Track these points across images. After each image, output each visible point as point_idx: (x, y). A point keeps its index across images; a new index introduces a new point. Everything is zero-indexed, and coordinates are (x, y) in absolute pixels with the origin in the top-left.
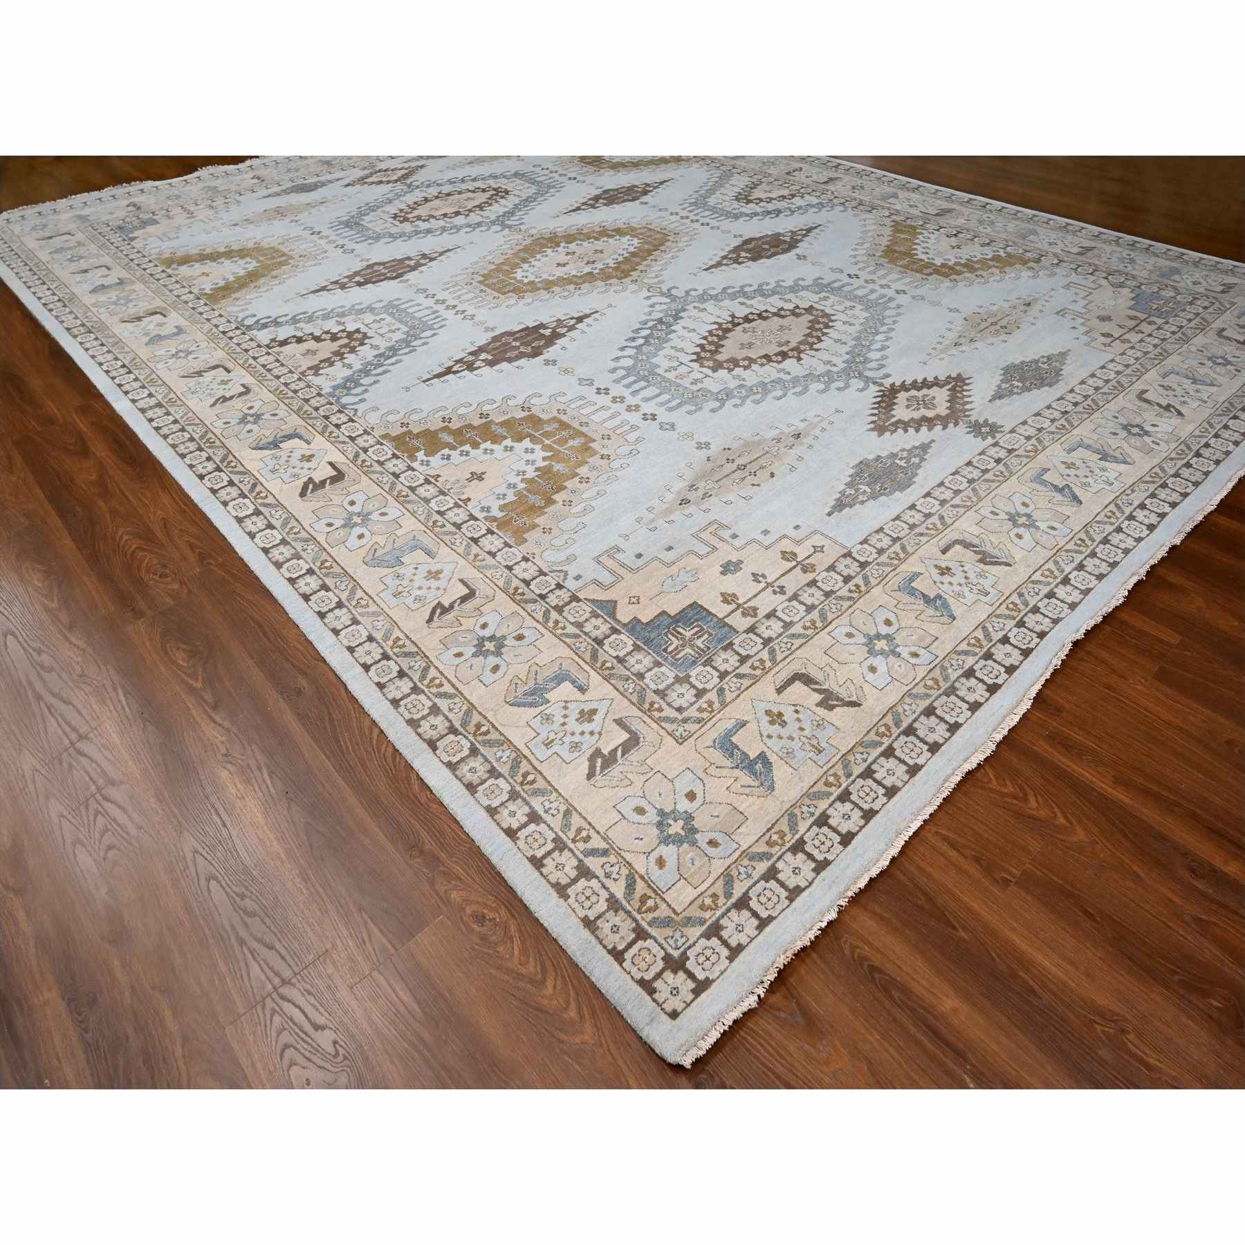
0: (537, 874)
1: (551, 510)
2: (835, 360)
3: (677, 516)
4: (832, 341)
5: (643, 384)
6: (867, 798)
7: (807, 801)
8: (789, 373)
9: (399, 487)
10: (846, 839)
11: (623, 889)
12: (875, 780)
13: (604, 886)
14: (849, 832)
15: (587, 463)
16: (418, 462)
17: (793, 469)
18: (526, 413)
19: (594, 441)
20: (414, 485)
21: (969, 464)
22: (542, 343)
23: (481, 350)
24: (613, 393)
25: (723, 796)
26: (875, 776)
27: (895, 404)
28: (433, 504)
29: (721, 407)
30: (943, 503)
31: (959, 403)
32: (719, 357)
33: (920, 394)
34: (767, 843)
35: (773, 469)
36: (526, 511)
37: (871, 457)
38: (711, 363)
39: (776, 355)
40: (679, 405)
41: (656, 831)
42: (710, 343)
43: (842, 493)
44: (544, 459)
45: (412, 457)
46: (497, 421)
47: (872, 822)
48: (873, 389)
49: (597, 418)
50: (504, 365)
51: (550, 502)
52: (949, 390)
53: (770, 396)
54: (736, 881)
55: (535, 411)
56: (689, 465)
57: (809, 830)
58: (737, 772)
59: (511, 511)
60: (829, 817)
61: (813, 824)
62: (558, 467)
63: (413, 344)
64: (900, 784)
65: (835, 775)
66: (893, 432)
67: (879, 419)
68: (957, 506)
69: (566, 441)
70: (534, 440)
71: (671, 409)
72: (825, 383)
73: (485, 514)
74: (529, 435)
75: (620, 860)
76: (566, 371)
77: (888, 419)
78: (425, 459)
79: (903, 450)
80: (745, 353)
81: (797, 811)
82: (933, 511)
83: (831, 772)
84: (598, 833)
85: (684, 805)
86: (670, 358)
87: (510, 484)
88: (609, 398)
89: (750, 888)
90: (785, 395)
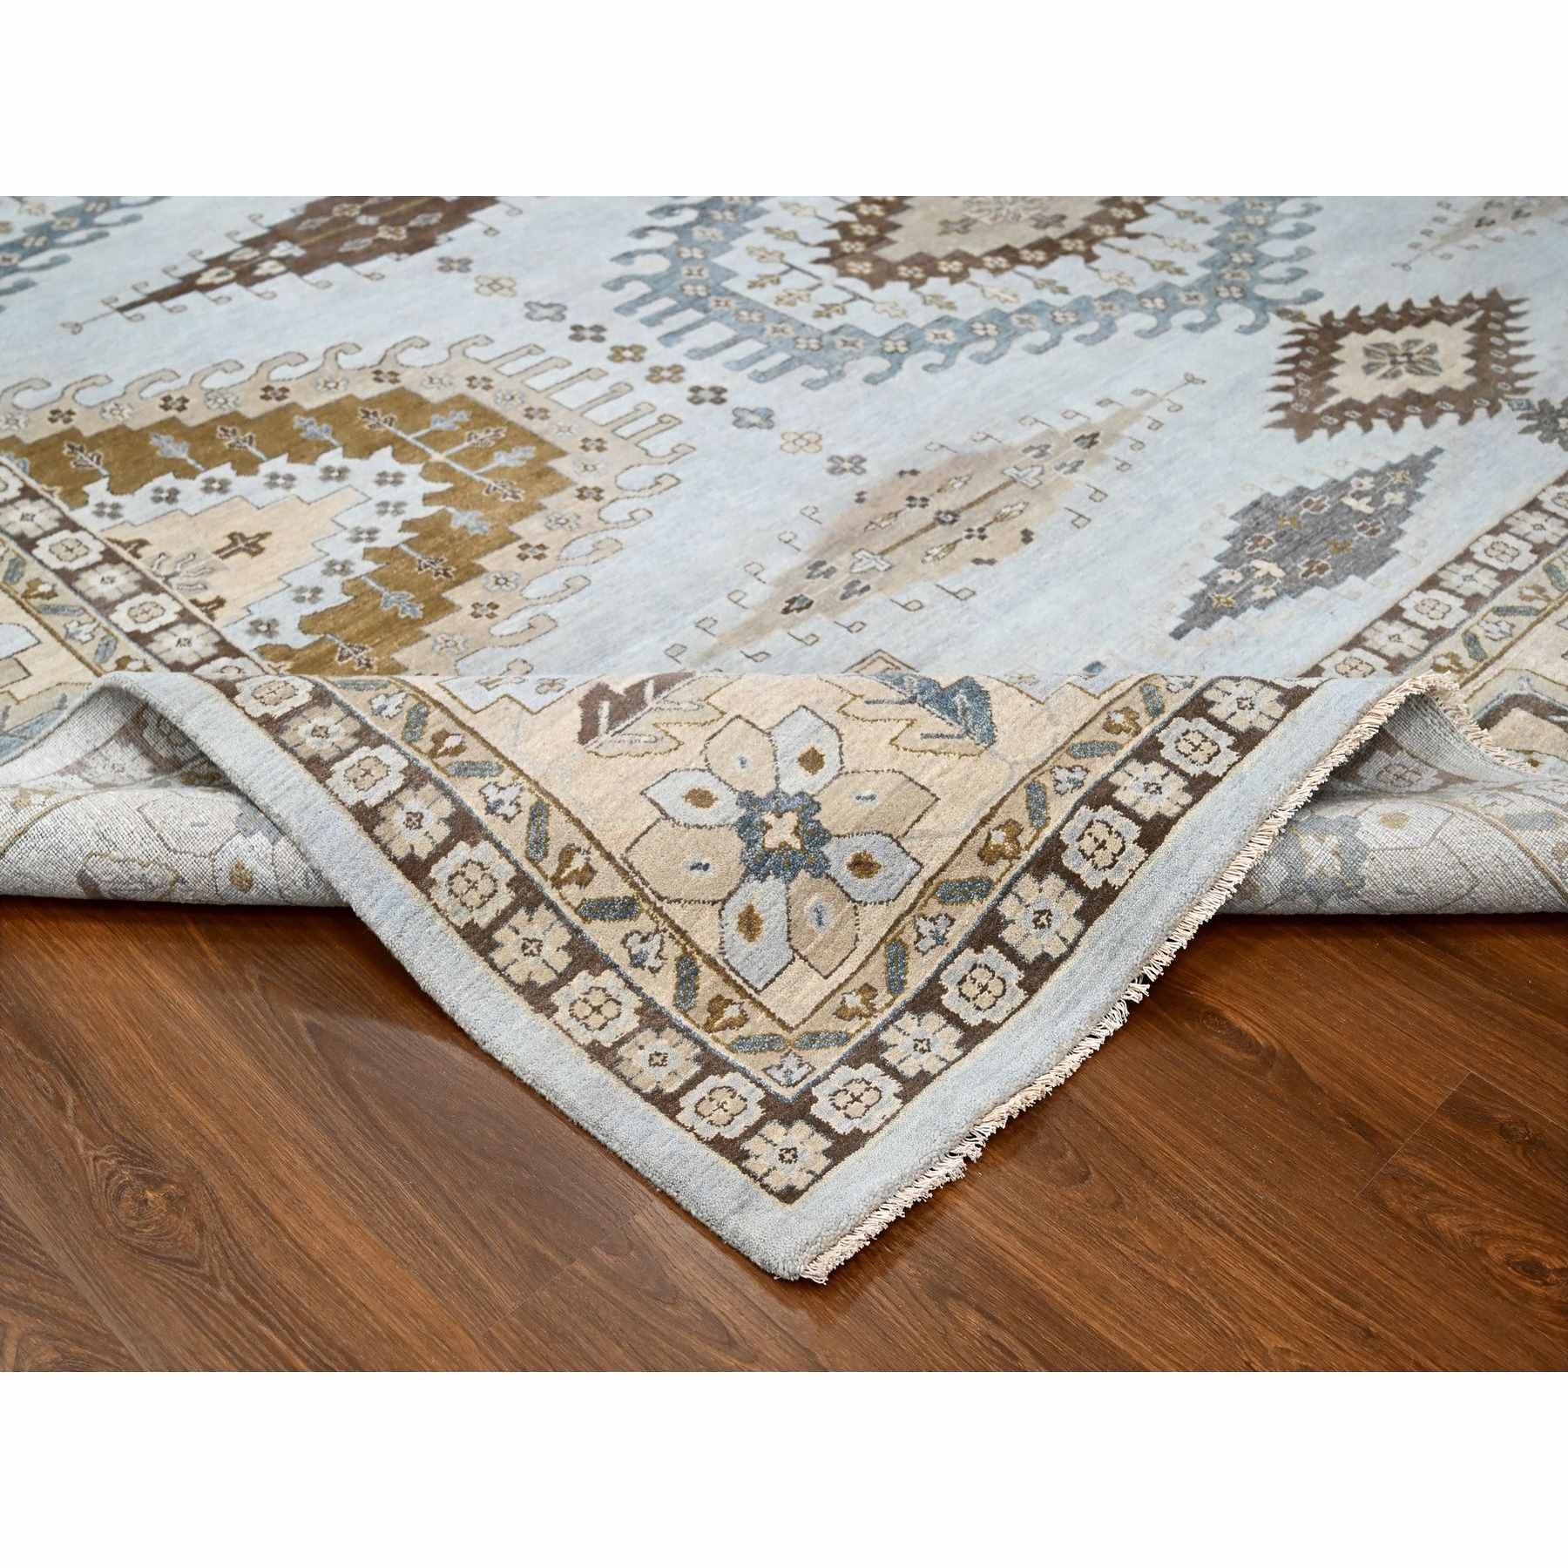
0: (481, 966)
1: (438, 627)
2: (1179, 259)
3: (776, 640)
4: (1171, 215)
5: (692, 315)
6: (1195, 755)
7: (1068, 761)
8: (1064, 291)
9: (32, 571)
10: (1153, 833)
11: (671, 990)
12: (1213, 720)
13: (629, 985)
14: (1159, 817)
15: (541, 508)
16: (91, 508)
17: (1080, 520)
18: (386, 387)
19: (562, 453)
20: (74, 566)
21: (1533, 506)
22: (436, 218)
23: (277, 234)
24: (613, 338)
25: (882, 755)
26: (1213, 711)
27: (1335, 362)
28: (121, 615)
29: (892, 371)
30: (1473, 603)
31: (1497, 361)
32: (887, 253)
33: (1398, 338)
34: (981, 855)
35: (1030, 520)
36: (370, 632)
37: (1280, 491)
38: (866, 268)
39: (1032, 247)
40: (784, 368)
41: (738, 844)
42: (864, 220)
43: (1211, 580)
44: (428, 499)
45: (75, 496)
46: (308, 406)
47: (1208, 799)
48: (1279, 329)
49: (571, 398)
50: (335, 272)
51: (439, 607)
52: (1470, 329)
53: (1018, 344)
54: (913, 954)
55: (408, 380)
56: (811, 514)
57: (1070, 817)
58: (912, 710)
59: (332, 632)
60: (1115, 788)
61: (1081, 802)
62: (462, 519)
63: (98, 220)
64: (1265, 724)
65: (1126, 711)
66: (1333, 430)
67: (1298, 398)
68: (1510, 610)
69: (487, 455)
70: (403, 452)
71: (762, 377)
72: (1156, 312)
73: (261, 640)
74: (390, 440)
75: (663, 925)
76: (494, 285)
77: (1320, 399)
78: (111, 499)
79: (1362, 473)
80: (953, 243)
81: (1046, 781)
82: (1448, 623)
83: (1118, 705)
84: (609, 857)
85: (796, 781)
86: (763, 255)
87: (332, 564)
88: (604, 349)
89: (942, 967)
90: (1056, 342)
